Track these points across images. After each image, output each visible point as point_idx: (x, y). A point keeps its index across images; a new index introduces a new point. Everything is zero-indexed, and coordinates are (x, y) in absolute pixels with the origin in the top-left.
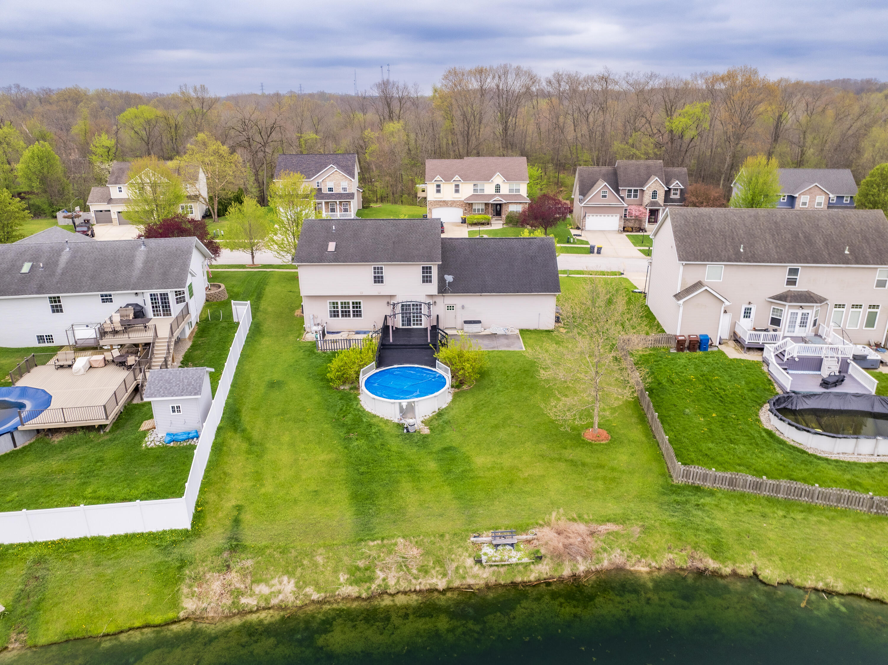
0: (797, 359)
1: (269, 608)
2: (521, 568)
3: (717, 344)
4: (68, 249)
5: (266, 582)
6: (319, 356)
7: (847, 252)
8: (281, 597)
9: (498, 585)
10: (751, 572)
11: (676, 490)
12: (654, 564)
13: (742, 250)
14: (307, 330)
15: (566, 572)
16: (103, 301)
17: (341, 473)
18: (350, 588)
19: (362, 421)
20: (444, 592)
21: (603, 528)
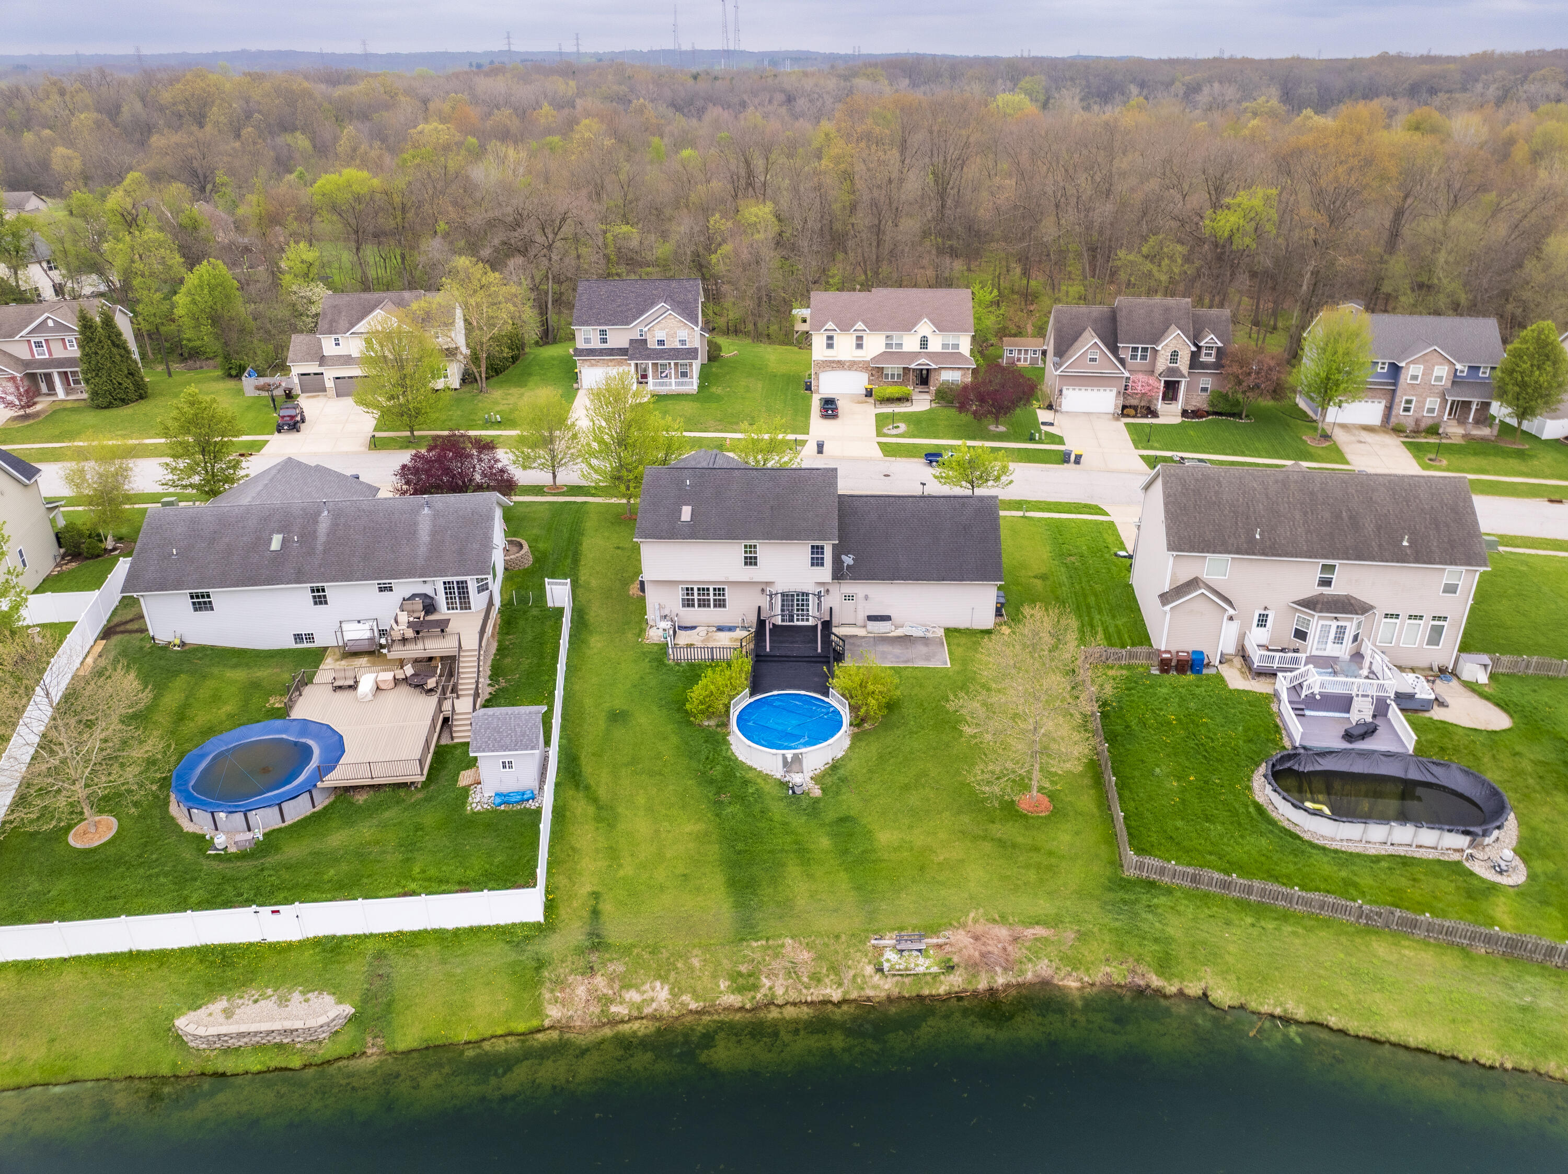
0: (1318, 697)
1: (642, 1018)
2: (929, 978)
3: (1217, 663)
4: (326, 513)
5: (637, 988)
6: (671, 669)
7: (1405, 543)
8: (654, 1005)
9: (901, 998)
10: (1200, 993)
11: (1124, 884)
12: (1086, 979)
13: (1258, 537)
14: (651, 623)
15: (982, 985)
16: (381, 590)
17: (714, 850)
18: (732, 997)
19: (735, 777)
20: (839, 1004)
21: (1029, 932)
